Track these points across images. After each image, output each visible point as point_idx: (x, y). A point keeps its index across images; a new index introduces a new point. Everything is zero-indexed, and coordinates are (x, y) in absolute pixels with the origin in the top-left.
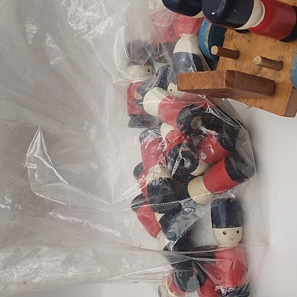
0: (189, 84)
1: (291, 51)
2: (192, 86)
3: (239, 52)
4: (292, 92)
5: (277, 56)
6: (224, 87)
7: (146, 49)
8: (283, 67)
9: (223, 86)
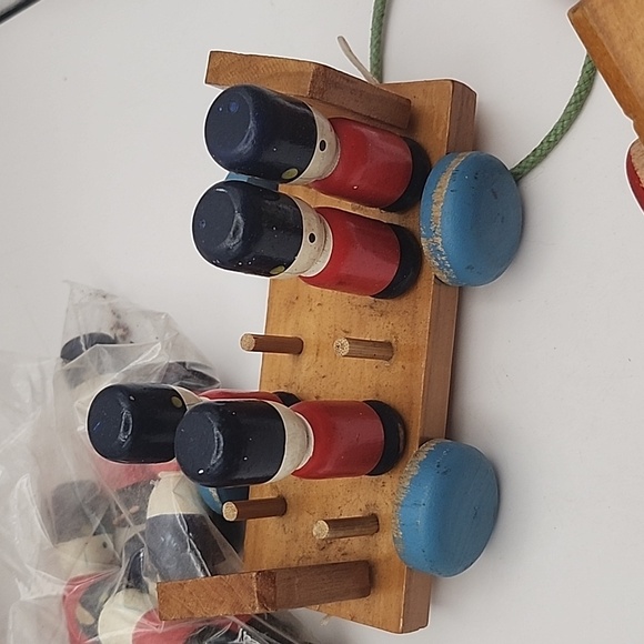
0: (183, 606)
1: (389, 491)
2: (190, 612)
3: (284, 500)
4: (409, 579)
5: (365, 502)
6: (257, 610)
7: (87, 511)
8: (381, 526)
9: (254, 608)
